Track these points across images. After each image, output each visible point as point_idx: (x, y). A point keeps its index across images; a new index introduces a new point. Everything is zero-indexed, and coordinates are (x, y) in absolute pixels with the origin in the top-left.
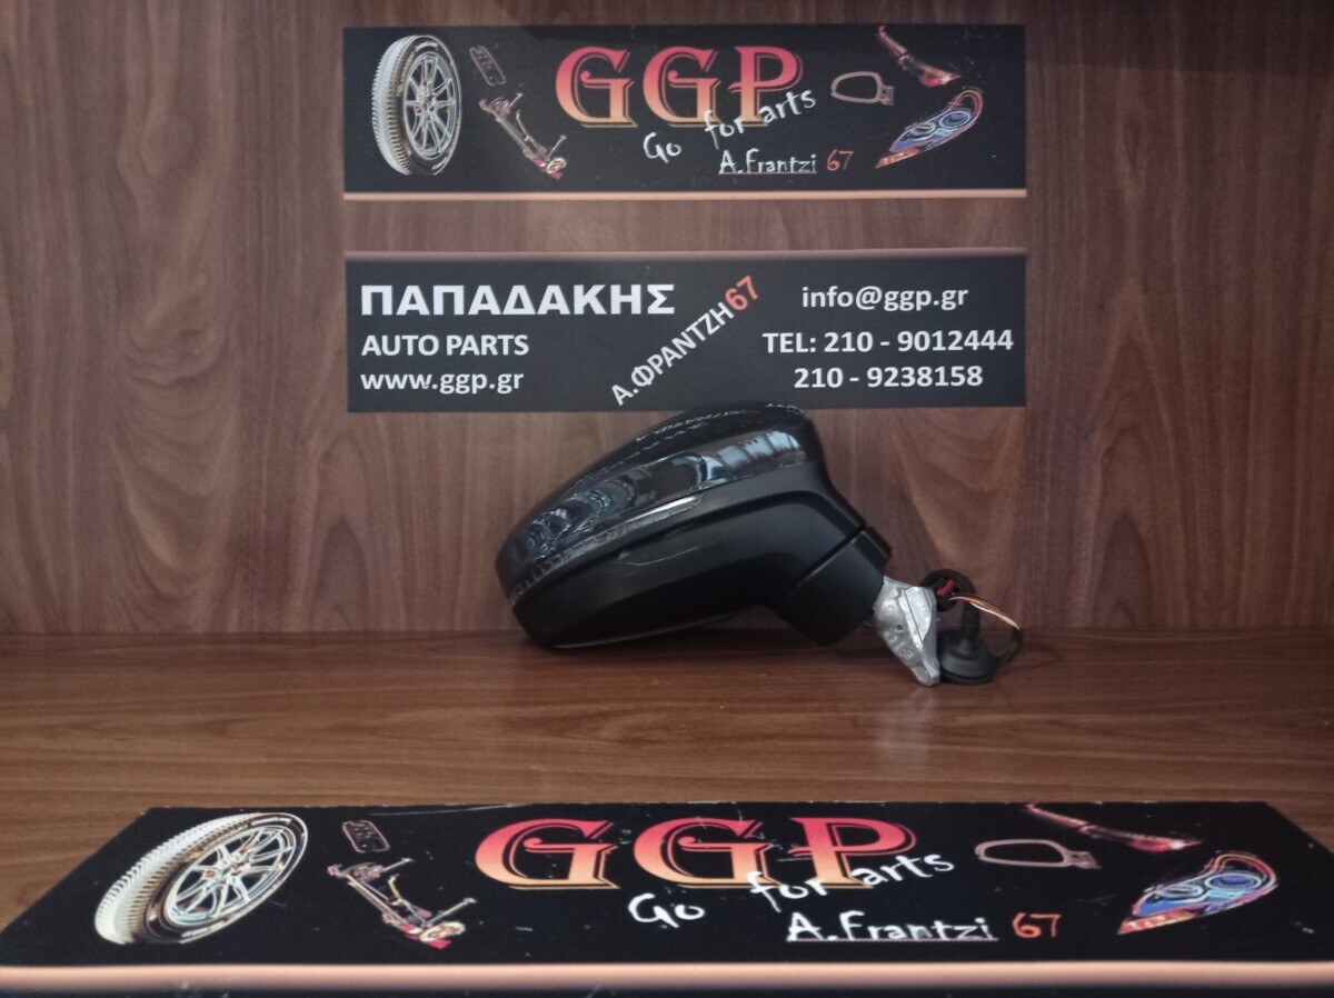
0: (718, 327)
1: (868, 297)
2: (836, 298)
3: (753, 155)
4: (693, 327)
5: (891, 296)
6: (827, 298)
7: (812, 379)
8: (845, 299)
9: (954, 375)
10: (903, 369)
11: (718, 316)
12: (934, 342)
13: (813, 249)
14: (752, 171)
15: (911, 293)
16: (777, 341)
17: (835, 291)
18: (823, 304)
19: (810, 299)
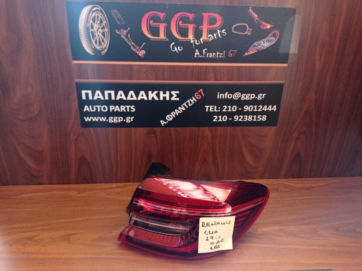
0: (192, 104)
1: (237, 96)
2: (227, 96)
3: (205, 51)
4: (185, 104)
5: (243, 95)
6: (225, 96)
7: (218, 119)
8: (230, 96)
9: (258, 118)
10: (244, 116)
11: (192, 101)
12: (254, 109)
13: (222, 81)
14: (205, 56)
15: (249, 95)
16: (209, 108)
17: (227, 94)
18: (223, 98)
19: (220, 96)
